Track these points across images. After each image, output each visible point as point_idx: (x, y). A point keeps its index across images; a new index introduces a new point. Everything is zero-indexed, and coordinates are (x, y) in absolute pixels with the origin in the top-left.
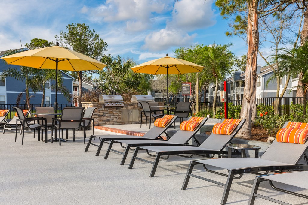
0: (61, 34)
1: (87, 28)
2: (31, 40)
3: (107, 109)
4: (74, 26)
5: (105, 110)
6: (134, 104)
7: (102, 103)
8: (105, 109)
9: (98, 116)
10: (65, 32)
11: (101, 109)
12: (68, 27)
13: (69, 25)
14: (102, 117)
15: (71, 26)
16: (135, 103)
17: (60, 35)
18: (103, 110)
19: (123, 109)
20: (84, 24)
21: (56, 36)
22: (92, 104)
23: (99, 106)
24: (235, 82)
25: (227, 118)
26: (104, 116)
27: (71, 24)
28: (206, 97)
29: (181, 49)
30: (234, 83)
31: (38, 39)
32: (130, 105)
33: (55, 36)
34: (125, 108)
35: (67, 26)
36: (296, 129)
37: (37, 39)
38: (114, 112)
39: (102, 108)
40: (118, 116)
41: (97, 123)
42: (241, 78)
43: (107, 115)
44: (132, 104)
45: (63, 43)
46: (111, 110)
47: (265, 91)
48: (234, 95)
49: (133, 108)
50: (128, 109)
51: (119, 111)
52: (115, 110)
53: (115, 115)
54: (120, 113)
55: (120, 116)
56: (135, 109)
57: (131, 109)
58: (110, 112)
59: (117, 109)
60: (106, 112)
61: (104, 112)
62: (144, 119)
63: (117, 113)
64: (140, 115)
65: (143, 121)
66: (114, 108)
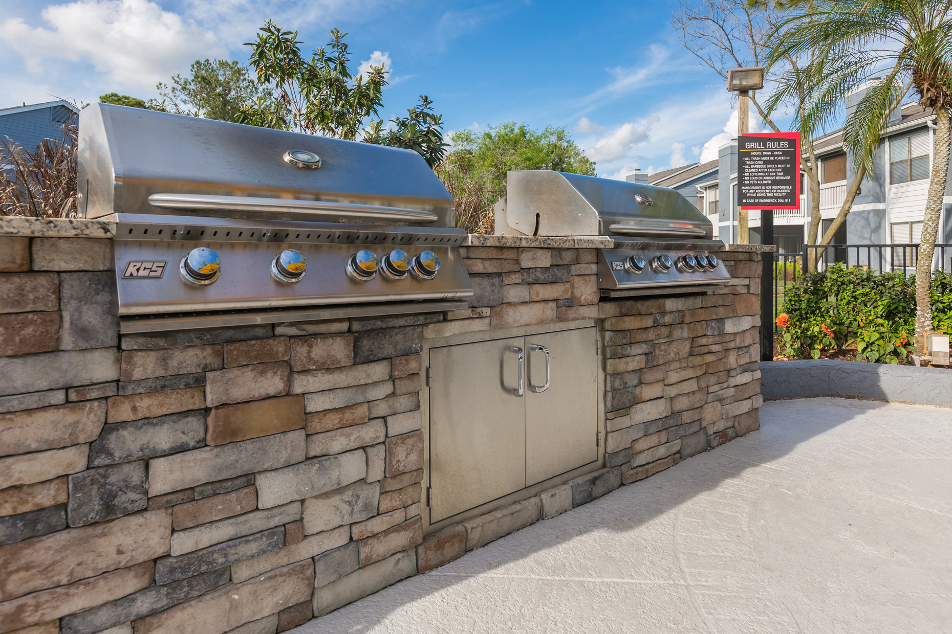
0: (177, 82)
1: (243, 72)
2: (100, 97)
4: (211, 67)
10: (186, 77)
12: (195, 66)
13: (198, 62)
15: (202, 67)
17: (171, 84)
19: (451, 330)
20: (237, 63)
21: (160, 84)
27: (202, 61)
31: (120, 95)
33: (158, 84)
34: (478, 325)
35: (193, 66)
37: (116, 95)
38: (320, 391)
40: (377, 456)
44: (544, 260)
45: (178, 102)
46: (265, 363)
49: (560, 319)
50: (501, 327)
51: (392, 379)
52: (328, 367)
53: (338, 443)
54: (403, 402)
55: (400, 453)
56: (572, 325)
57: (541, 322)
58: (239, 417)
59: (366, 343)
60: (148, 421)
61: (108, 428)
62: (648, 428)
63: (362, 411)
64: (617, 384)
65: (639, 446)
66: (324, 336)
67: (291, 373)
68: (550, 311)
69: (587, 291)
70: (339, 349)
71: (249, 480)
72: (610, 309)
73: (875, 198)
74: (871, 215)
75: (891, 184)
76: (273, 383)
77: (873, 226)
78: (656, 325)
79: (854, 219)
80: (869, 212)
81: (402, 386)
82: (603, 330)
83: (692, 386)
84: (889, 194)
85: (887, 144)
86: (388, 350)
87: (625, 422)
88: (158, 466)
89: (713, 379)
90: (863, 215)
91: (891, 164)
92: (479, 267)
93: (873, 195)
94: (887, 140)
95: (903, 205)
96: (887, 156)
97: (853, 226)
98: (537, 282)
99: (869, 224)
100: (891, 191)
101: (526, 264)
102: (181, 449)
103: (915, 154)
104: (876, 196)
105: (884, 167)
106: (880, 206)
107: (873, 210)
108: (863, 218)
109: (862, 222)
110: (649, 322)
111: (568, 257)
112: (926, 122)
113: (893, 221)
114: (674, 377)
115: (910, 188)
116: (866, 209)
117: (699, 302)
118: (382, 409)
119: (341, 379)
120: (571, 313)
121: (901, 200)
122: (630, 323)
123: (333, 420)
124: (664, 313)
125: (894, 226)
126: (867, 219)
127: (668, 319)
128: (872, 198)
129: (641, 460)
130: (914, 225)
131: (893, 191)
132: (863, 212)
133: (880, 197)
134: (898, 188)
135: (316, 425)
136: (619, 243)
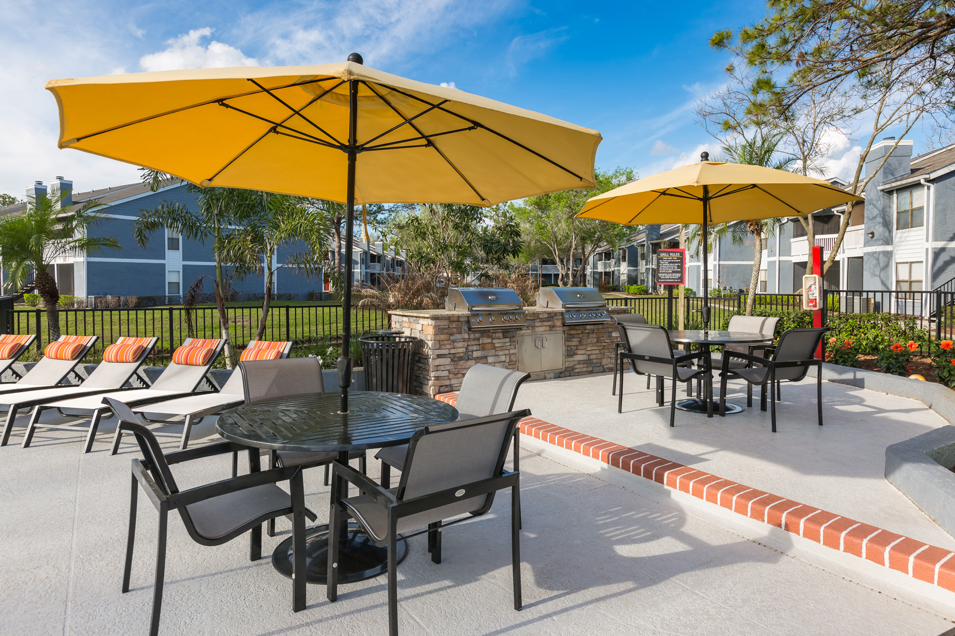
3: (477, 335)
5: (469, 338)
6: (553, 317)
7: (463, 316)
8: (472, 336)
9: (449, 359)
11: (458, 336)
14: (461, 363)
16: (556, 314)
18: (464, 340)
19: (523, 332)
22: (433, 322)
23: (454, 325)
24: (651, 244)
26: (469, 359)
30: (648, 247)
32: (542, 320)
34: (528, 331)
38: (497, 343)
39: (460, 333)
40: (508, 356)
41: (447, 383)
42: (661, 235)
43: (475, 354)
44: (546, 316)
46: (489, 337)
47: (721, 263)
48: (647, 270)
49: (550, 330)
50: (534, 332)
51: (510, 342)
52: (498, 338)
53: (501, 353)
54: (513, 347)
55: (512, 357)
56: (554, 332)
57: (545, 331)
58: (485, 346)
59: (505, 334)
60: (473, 345)
61: (468, 346)
62: (579, 362)
63: (505, 347)
64: (569, 349)
65: (576, 367)
66: (498, 332)
67: (492, 339)
68: (548, 328)
69: (559, 323)
70: (500, 335)
71: (486, 357)
72: (566, 328)
73: (884, 241)
74: (881, 255)
75: (897, 229)
76: (490, 341)
77: (882, 265)
78: (582, 333)
79: (868, 259)
80: (879, 253)
81: (512, 343)
82: (565, 334)
83: (598, 352)
84: (895, 238)
85: (895, 195)
86: (509, 336)
87: (571, 359)
88: (474, 352)
89: (606, 351)
90: (875, 255)
91: (898, 213)
92: (529, 318)
93: (882, 239)
94: (895, 192)
95: (906, 247)
96: (895, 207)
97: (868, 265)
98: (544, 321)
99: (879, 263)
100: (897, 235)
101: (540, 317)
102: (477, 350)
103: (915, 206)
104: (885, 240)
105: (892, 215)
106: (889, 248)
107: (883, 251)
108: (875, 258)
109: (874, 262)
110: (580, 332)
111: (552, 315)
112: (920, 180)
113: (898, 261)
114: (589, 348)
115: (911, 234)
116: (877, 250)
117: (600, 326)
118: (508, 348)
119: (501, 341)
120: (554, 329)
121: (904, 243)
122: (573, 332)
123: (499, 349)
124: (586, 329)
125: (899, 266)
126: (878, 260)
127: (587, 331)
128: (881, 241)
129: (577, 371)
130: (913, 264)
131: (899, 235)
132: (875, 252)
133: (888, 241)
134: (902, 233)
135: (497, 349)
136: (568, 310)
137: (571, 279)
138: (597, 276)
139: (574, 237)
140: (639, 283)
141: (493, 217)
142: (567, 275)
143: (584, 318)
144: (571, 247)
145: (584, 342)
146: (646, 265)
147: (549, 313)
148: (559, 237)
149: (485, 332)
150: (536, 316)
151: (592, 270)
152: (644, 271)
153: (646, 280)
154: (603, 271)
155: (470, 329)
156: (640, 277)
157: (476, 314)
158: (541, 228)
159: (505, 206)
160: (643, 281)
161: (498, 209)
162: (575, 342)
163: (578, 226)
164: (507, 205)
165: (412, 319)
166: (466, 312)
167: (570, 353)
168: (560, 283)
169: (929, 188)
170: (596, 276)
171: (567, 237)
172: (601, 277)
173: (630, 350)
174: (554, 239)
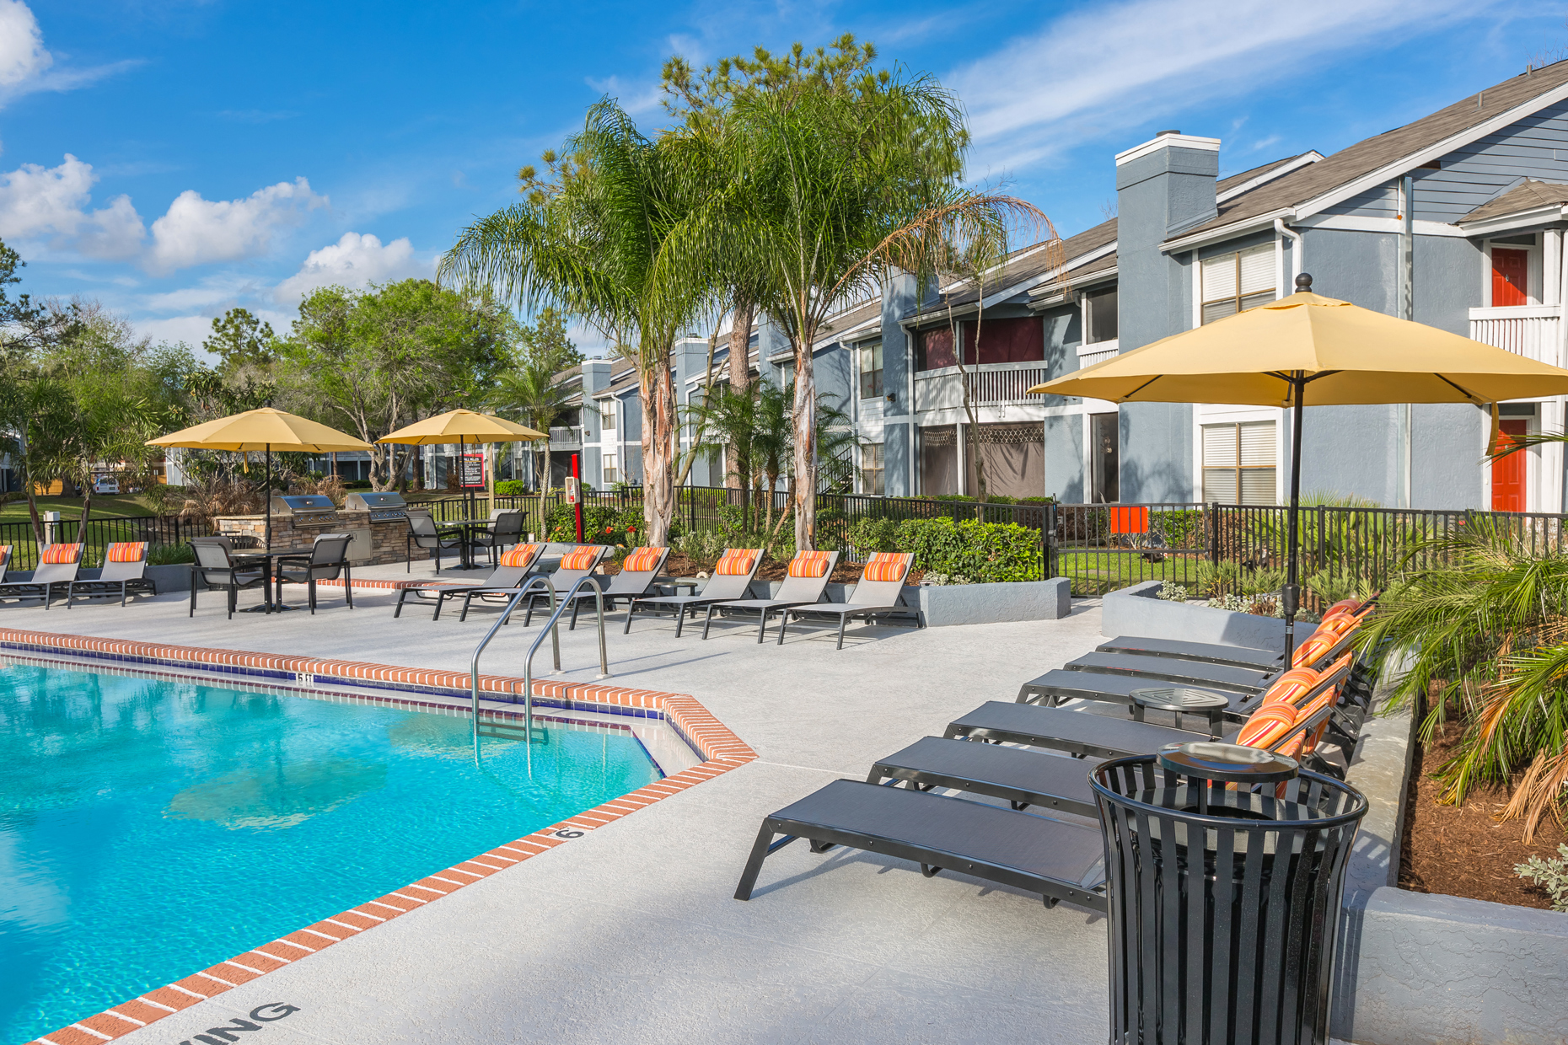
3: (300, 532)
6: (361, 517)
7: (288, 517)
8: (295, 533)
11: (285, 533)
16: (363, 514)
18: (289, 536)
22: (264, 523)
23: (281, 524)
25: (582, 540)
28: (421, 458)
29: (335, 292)
32: (352, 520)
34: (341, 528)
36: (738, 558)
39: (286, 530)
46: (309, 533)
48: (526, 453)
49: (359, 527)
50: (346, 529)
56: (363, 529)
57: (355, 528)
61: (293, 540)
64: (375, 542)
65: (382, 557)
66: (316, 530)
67: (312, 535)
68: (357, 526)
69: (366, 522)
70: (318, 532)
72: (372, 526)
76: (309, 536)
78: (386, 529)
82: (371, 530)
85: (1196, 265)
87: (378, 550)
92: (340, 518)
101: (350, 517)
103: (1248, 288)
110: (384, 529)
111: (360, 515)
112: (1273, 222)
114: (392, 542)
120: (362, 526)
122: (378, 529)
124: (389, 526)
127: (389, 528)
129: (383, 559)
136: (373, 511)
137: (392, 472)
138: (443, 465)
139: (394, 401)
140: (514, 476)
141: (229, 350)
142: (385, 465)
143: (386, 517)
144: (390, 415)
145: (388, 536)
146: (524, 445)
147: (357, 514)
148: (367, 401)
149: (305, 530)
150: (346, 516)
151: (434, 454)
152: (520, 454)
153: (524, 471)
154: (453, 455)
155: (294, 527)
156: (515, 466)
157: (298, 516)
158: (333, 384)
159: (254, 330)
160: (519, 473)
161: (238, 334)
162: (380, 536)
163: (401, 383)
164: (258, 329)
165: (243, 522)
166: (290, 514)
167: (376, 546)
168: (373, 480)
169: (1287, 244)
170: (440, 465)
171: (383, 399)
172: (450, 466)
173: (413, 532)
174: (360, 403)
